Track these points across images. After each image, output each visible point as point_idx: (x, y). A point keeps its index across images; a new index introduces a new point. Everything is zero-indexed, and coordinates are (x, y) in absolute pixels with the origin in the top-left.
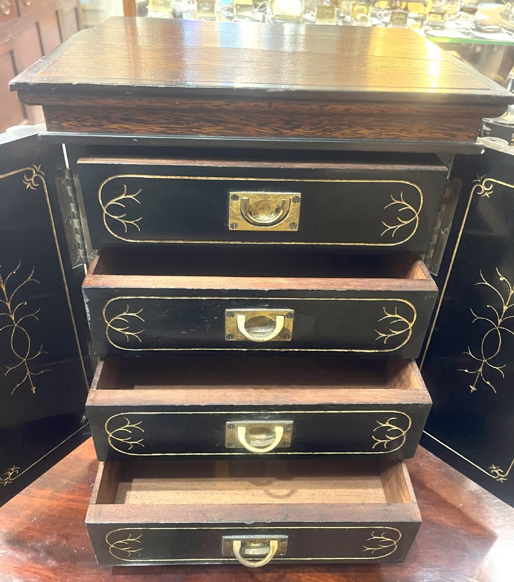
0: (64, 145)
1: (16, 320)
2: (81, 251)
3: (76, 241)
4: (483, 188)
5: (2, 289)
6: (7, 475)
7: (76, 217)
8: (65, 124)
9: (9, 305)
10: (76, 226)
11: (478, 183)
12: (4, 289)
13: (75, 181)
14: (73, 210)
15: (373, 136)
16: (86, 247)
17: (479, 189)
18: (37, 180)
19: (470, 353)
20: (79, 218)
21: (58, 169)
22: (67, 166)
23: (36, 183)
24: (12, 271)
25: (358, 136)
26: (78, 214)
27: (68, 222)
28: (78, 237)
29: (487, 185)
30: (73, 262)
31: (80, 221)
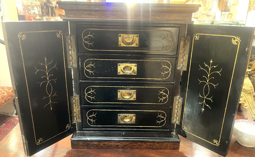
0: (69, 21)
1: (49, 80)
2: (71, 63)
3: (70, 59)
4: (196, 37)
5: (46, 67)
6: (38, 141)
7: (71, 50)
8: (70, 16)
9: (47, 74)
10: (71, 53)
11: (194, 36)
12: (47, 68)
13: (71, 39)
14: (70, 48)
15: (160, 19)
16: (73, 61)
17: (195, 38)
18: (60, 35)
19: (200, 96)
20: (71, 51)
21: (67, 34)
22: (70, 34)
23: (60, 36)
24: (50, 63)
25: (156, 19)
26: (71, 49)
27: (68, 52)
28: (71, 57)
29: (197, 36)
30: (68, 66)
31: (72, 52)
